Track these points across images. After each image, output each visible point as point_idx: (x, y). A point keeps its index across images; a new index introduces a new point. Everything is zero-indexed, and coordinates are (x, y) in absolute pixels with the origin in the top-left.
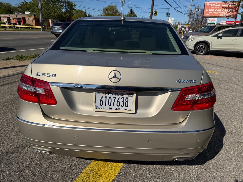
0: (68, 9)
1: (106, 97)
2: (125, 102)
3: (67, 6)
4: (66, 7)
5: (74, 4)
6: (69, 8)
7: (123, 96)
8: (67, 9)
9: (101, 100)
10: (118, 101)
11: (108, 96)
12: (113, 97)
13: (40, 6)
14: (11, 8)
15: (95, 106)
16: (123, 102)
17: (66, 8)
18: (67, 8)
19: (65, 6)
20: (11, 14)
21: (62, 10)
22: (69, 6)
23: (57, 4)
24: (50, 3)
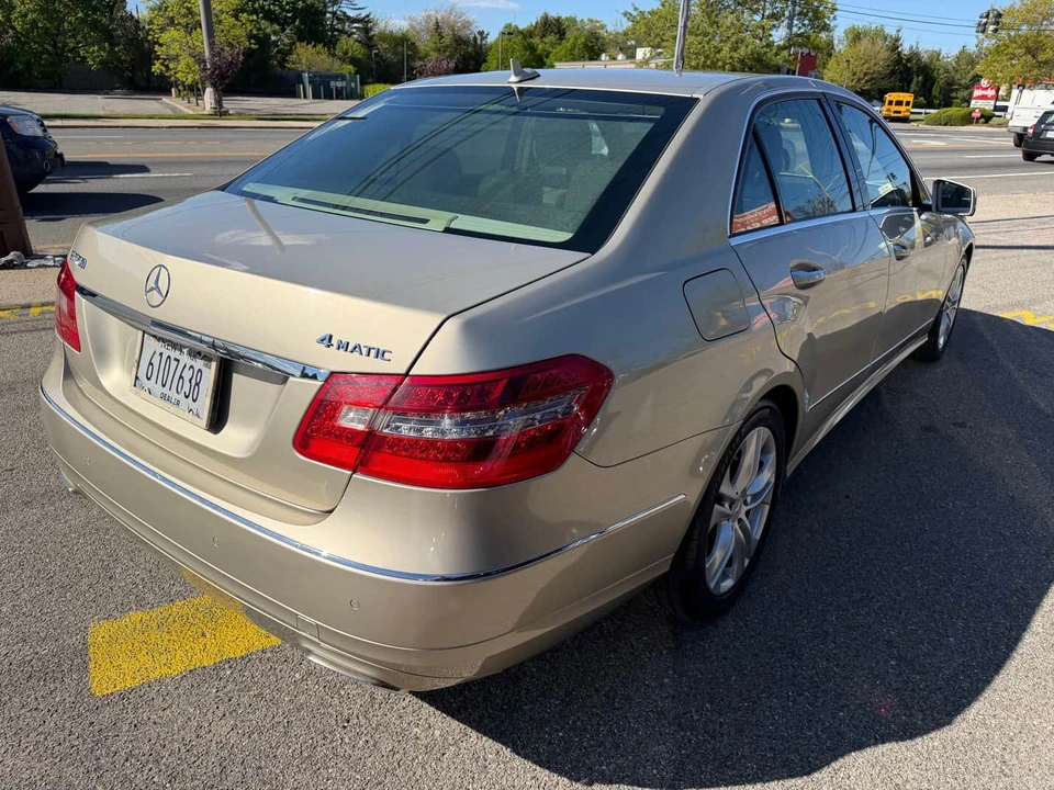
0: (800, 28)
1: (161, 354)
2: (193, 382)
3: (799, 14)
4: (791, 18)
5: (829, 6)
6: (806, 22)
7: (193, 363)
8: (795, 29)
9: (151, 364)
10: (181, 377)
11: (166, 353)
12: (175, 359)
13: (681, 24)
14: (597, 39)
15: (137, 378)
16: (190, 380)
17: (790, 26)
18: (795, 22)
19: (787, 14)
20: (591, 59)
21: (771, 35)
22: (806, 15)
23: (755, 12)
24: (729, 7)
